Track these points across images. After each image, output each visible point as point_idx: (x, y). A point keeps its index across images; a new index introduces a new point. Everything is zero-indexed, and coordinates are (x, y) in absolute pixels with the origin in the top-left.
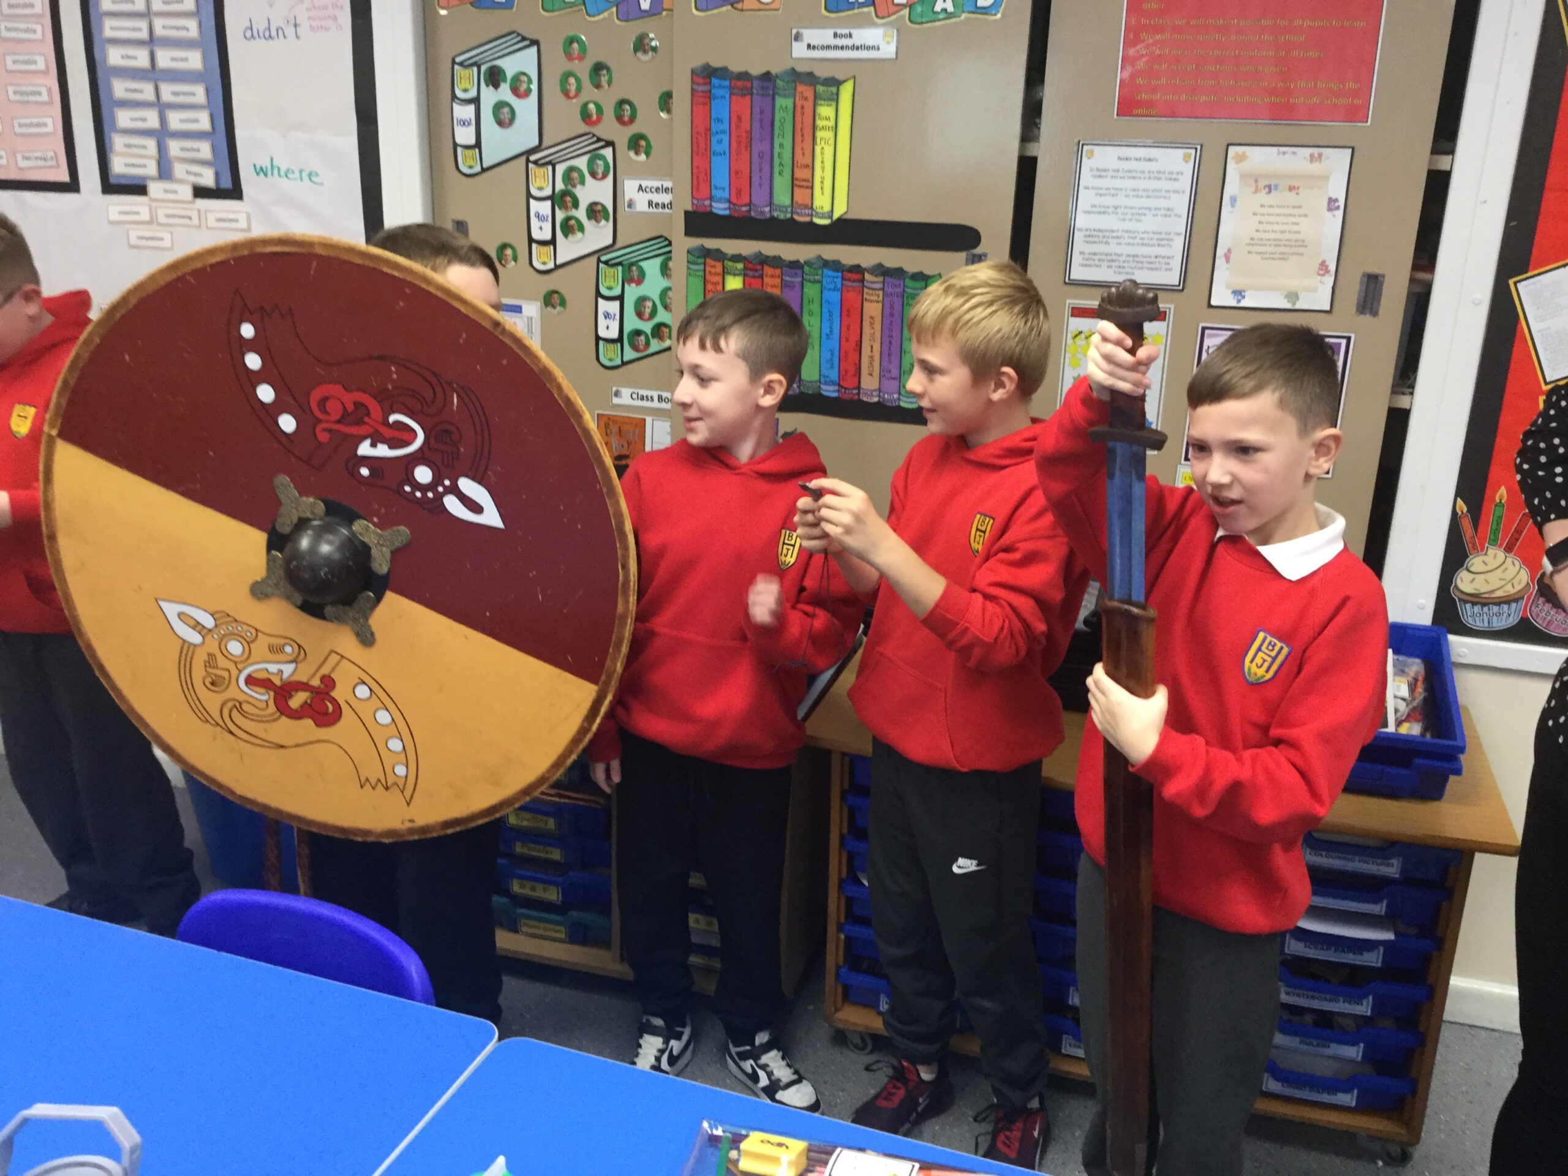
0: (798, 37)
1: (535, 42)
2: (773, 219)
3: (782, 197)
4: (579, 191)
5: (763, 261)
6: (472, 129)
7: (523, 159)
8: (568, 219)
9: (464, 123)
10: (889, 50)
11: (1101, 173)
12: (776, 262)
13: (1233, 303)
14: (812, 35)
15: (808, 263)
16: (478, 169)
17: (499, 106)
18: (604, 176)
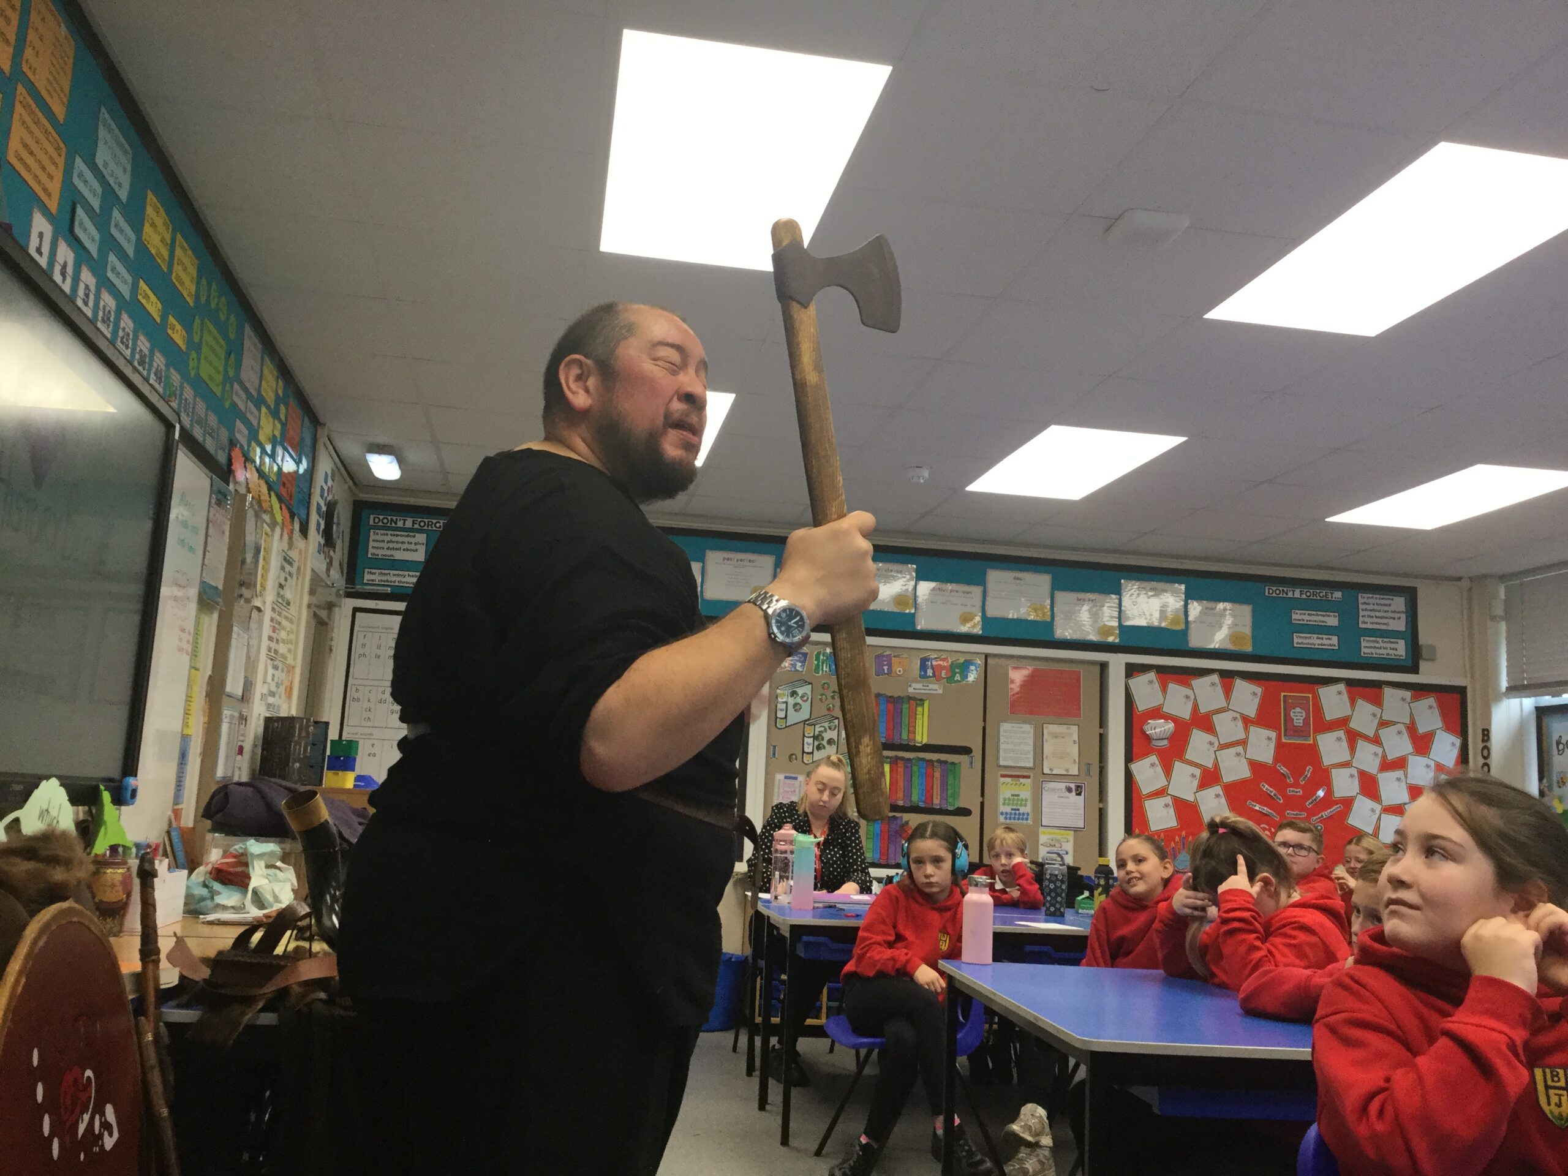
0: (910, 686)
1: (810, 684)
2: (901, 744)
3: (904, 736)
4: (824, 735)
5: (897, 758)
6: (784, 712)
7: (802, 723)
8: (819, 745)
9: (781, 710)
10: (940, 691)
11: (1006, 731)
12: (902, 758)
13: (1049, 772)
14: (914, 685)
15: (913, 759)
16: (784, 726)
17: (795, 705)
18: (834, 729)
